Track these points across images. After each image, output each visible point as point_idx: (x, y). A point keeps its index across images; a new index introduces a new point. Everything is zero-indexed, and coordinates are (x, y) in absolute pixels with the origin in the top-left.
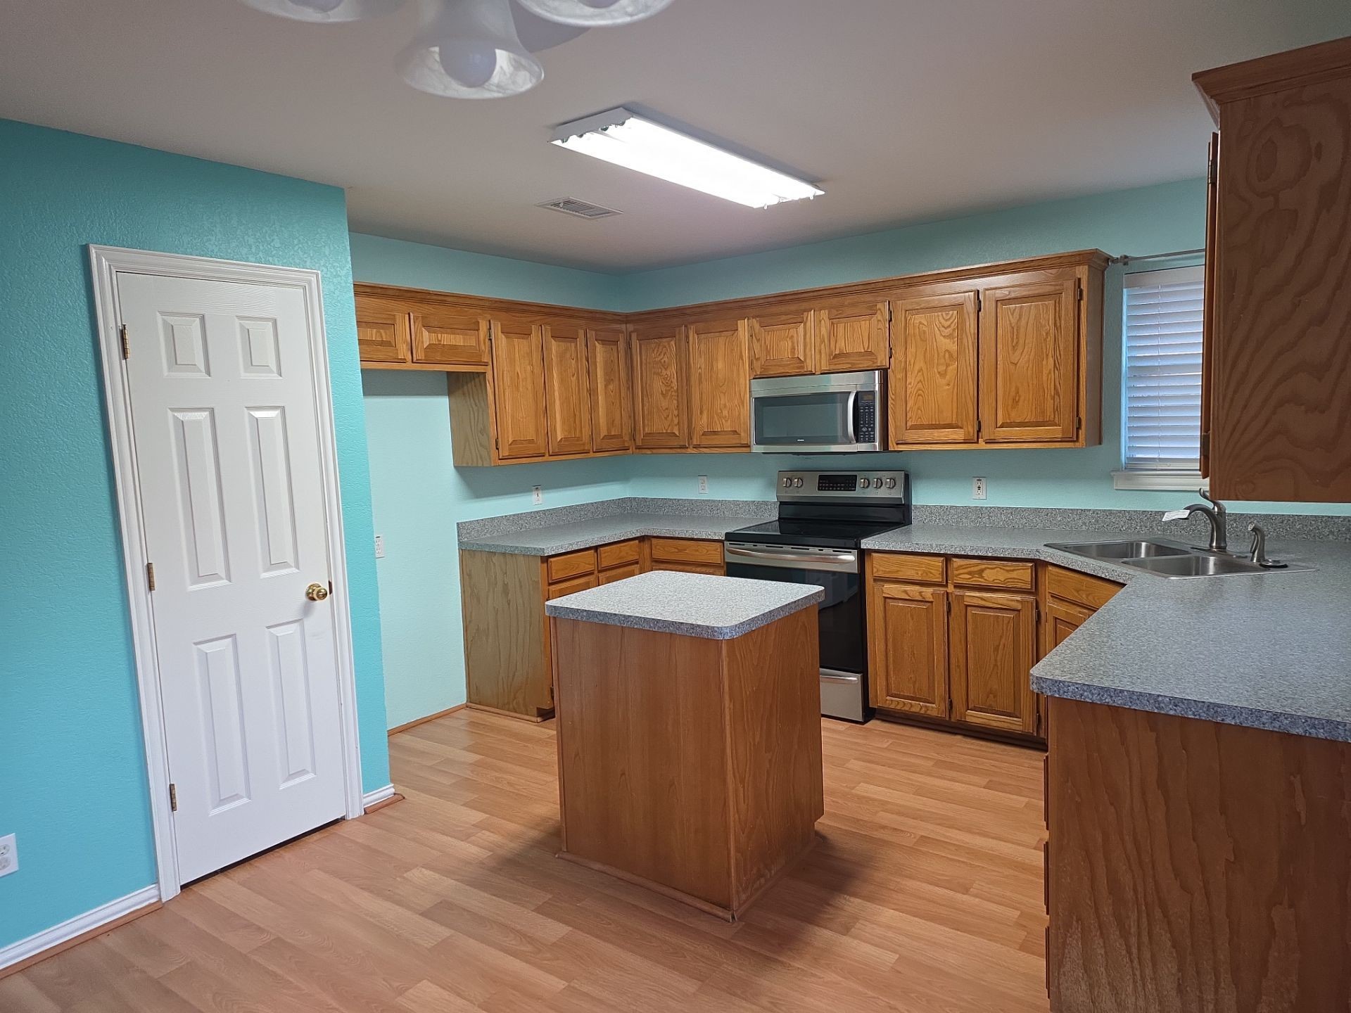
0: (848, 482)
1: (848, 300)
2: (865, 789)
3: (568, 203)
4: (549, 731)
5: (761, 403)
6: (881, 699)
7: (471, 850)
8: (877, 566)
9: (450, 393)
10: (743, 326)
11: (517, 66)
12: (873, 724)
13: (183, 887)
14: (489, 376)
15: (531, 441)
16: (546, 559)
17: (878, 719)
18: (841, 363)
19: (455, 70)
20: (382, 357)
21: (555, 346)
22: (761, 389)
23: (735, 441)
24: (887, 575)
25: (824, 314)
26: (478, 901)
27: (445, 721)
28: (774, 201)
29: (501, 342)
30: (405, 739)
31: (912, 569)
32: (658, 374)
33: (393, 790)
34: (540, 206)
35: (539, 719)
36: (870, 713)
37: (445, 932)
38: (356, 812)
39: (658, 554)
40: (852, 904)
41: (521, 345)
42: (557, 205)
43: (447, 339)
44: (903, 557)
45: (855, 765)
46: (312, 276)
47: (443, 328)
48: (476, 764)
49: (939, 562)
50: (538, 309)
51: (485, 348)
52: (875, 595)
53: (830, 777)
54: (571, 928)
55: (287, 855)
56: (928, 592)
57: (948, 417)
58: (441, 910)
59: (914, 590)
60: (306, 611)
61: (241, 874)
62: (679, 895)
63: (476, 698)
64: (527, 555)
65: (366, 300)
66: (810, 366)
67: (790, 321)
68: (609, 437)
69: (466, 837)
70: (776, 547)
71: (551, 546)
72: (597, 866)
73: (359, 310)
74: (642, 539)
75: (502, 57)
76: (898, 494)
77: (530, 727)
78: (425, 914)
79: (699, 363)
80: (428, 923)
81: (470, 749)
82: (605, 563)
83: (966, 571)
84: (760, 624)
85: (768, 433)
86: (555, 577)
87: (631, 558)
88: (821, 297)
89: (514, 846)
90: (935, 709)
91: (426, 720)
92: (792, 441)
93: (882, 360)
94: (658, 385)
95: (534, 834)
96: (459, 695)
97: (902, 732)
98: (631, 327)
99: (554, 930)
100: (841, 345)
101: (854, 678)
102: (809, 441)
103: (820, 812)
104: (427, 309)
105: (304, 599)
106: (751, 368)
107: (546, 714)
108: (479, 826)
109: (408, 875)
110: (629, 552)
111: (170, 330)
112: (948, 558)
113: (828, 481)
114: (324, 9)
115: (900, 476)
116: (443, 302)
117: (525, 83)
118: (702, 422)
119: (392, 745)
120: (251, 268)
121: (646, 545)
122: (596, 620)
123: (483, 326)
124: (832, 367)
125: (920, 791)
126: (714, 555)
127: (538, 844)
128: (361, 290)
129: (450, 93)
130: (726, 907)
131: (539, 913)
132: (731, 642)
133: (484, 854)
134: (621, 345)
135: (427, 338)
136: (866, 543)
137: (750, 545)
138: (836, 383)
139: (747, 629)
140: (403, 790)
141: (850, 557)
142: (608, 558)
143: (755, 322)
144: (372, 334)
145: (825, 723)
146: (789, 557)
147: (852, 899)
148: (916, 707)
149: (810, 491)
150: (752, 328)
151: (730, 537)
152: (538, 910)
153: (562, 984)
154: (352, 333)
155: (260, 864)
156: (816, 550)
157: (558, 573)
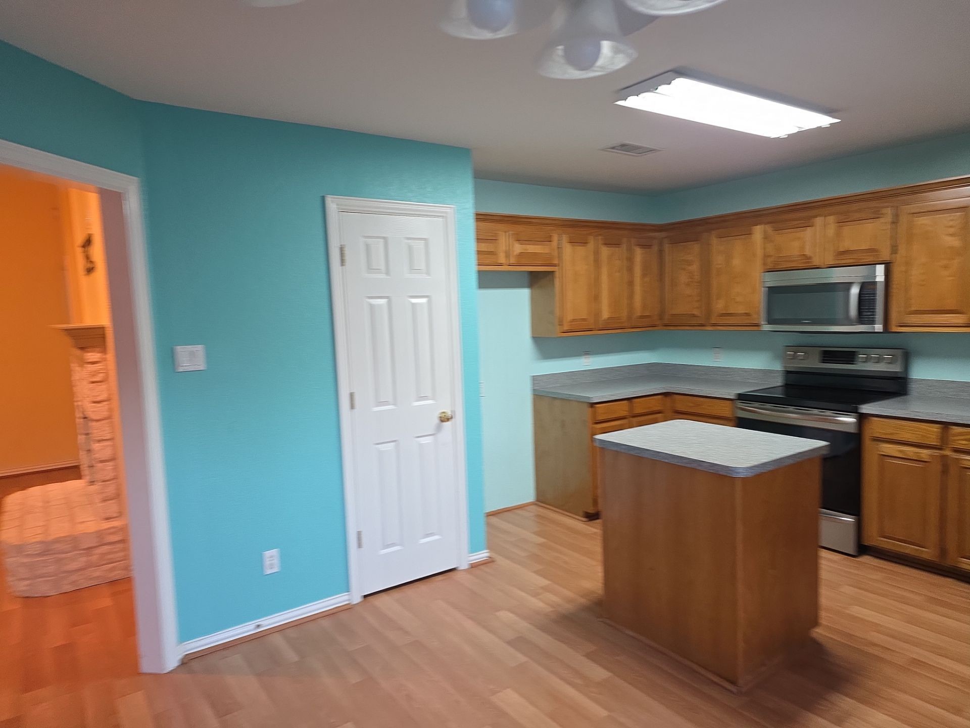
0: (849, 356)
1: (855, 207)
2: (857, 611)
3: (623, 146)
4: (594, 529)
5: (773, 291)
6: (873, 538)
7: (537, 604)
8: (875, 428)
9: (531, 285)
10: (758, 232)
11: (616, 51)
12: (866, 559)
13: (365, 596)
14: (557, 274)
15: (584, 320)
16: (592, 405)
17: (871, 555)
18: (845, 259)
19: (573, 60)
20: (487, 262)
21: (605, 251)
22: (772, 280)
23: (747, 321)
24: (884, 437)
25: (831, 219)
26: (543, 640)
27: (519, 512)
28: (795, 130)
29: (568, 249)
30: (494, 520)
31: (909, 432)
32: (684, 269)
33: (487, 555)
34: (603, 150)
35: (584, 519)
36: (863, 549)
37: (522, 658)
38: (464, 566)
39: (680, 407)
40: (845, 703)
41: (581, 250)
42: (613, 148)
43: (532, 249)
44: (903, 422)
45: (848, 590)
46: (449, 209)
47: (529, 241)
48: (541, 545)
49: (935, 428)
50: (596, 224)
51: (556, 253)
52: (872, 453)
53: (827, 597)
54: (610, 674)
55: (422, 587)
56: (925, 453)
57: (950, 304)
58: (518, 642)
59: (910, 451)
60: (439, 429)
61: (395, 594)
62: (695, 667)
63: (542, 499)
64: (580, 401)
65: (482, 224)
66: (816, 261)
67: (798, 226)
68: (642, 317)
69: (535, 595)
70: (780, 407)
71: (597, 396)
72: (631, 633)
73: (478, 231)
74: (666, 394)
75: (606, 47)
76: (896, 368)
77: (578, 524)
78: (510, 643)
79: (718, 260)
80: (512, 650)
81: (538, 534)
82: (638, 411)
83: (962, 437)
84: (771, 468)
85: (777, 316)
86: (601, 418)
87: (656, 409)
88: (831, 205)
89: (568, 607)
90: (927, 553)
91: (508, 509)
92: (798, 322)
93: (886, 255)
94: (683, 278)
95: (583, 601)
96: (529, 495)
97: (891, 568)
98: (663, 234)
99: (599, 673)
100: (846, 244)
101: (849, 519)
102: (814, 322)
103: (815, 623)
104: (520, 228)
105: (437, 421)
106: (765, 264)
107: (592, 517)
108: (545, 589)
109: (498, 614)
110: (654, 403)
111: (368, 247)
112: (946, 425)
113: (829, 356)
114: (495, 30)
115: (899, 352)
116: (529, 223)
117: (621, 62)
118: (719, 306)
119: (489, 525)
120: (416, 206)
121: (668, 399)
122: (632, 453)
123: (555, 238)
124: (837, 262)
125: (912, 620)
126: (725, 410)
127: (587, 609)
128: (481, 218)
129: (566, 77)
130: (733, 683)
131: (588, 658)
132: (744, 480)
133: (549, 609)
134: (655, 248)
135: (518, 248)
136: (866, 409)
137: (757, 404)
138: (838, 275)
139: (759, 471)
140: (494, 556)
141: (850, 419)
142: (639, 408)
143: (769, 228)
144: (484, 247)
145: (824, 554)
146: (792, 416)
147: (844, 698)
148: (909, 549)
149: (814, 363)
150: (765, 232)
151: (742, 397)
152: (588, 656)
153: (604, 713)
154: (471, 246)
155: (408, 590)
156: (816, 411)
157: (602, 415)
